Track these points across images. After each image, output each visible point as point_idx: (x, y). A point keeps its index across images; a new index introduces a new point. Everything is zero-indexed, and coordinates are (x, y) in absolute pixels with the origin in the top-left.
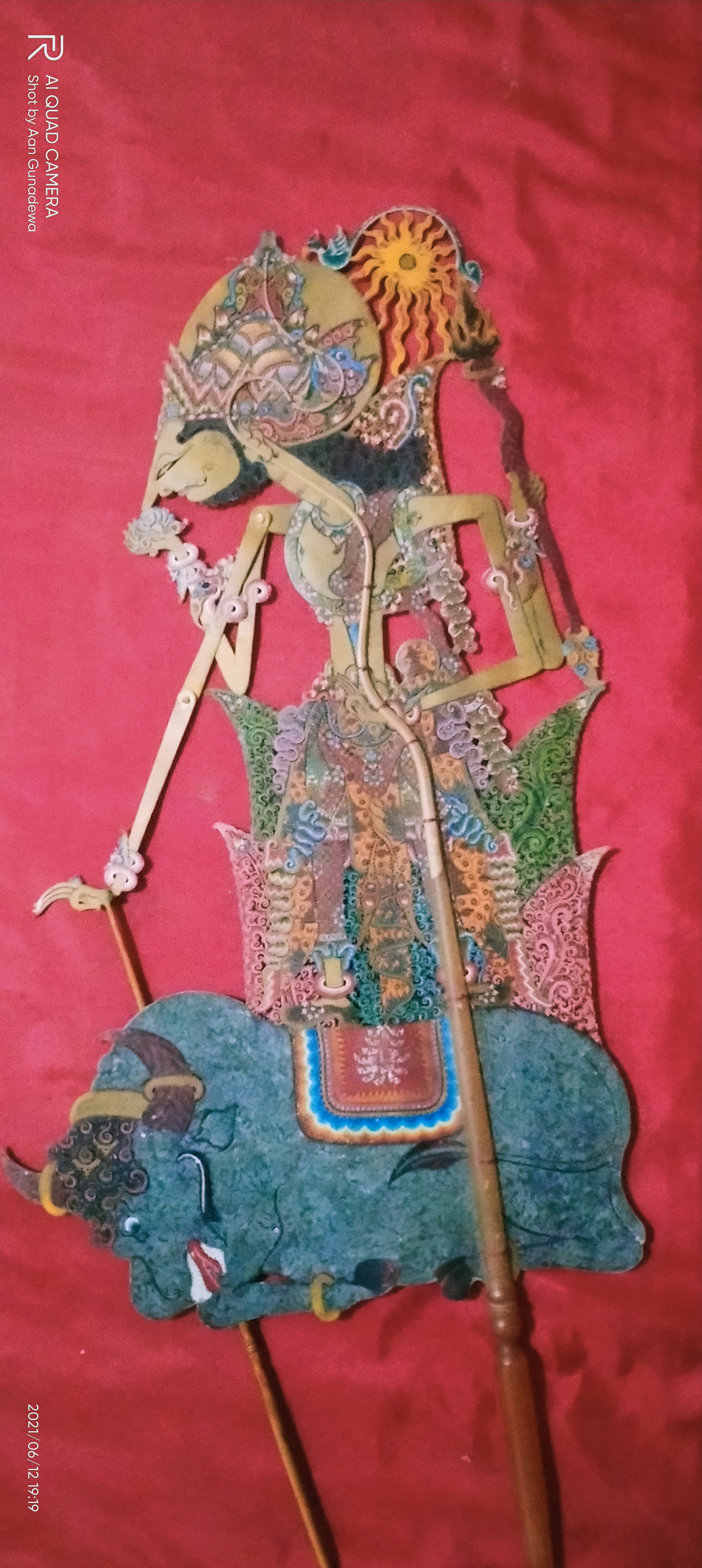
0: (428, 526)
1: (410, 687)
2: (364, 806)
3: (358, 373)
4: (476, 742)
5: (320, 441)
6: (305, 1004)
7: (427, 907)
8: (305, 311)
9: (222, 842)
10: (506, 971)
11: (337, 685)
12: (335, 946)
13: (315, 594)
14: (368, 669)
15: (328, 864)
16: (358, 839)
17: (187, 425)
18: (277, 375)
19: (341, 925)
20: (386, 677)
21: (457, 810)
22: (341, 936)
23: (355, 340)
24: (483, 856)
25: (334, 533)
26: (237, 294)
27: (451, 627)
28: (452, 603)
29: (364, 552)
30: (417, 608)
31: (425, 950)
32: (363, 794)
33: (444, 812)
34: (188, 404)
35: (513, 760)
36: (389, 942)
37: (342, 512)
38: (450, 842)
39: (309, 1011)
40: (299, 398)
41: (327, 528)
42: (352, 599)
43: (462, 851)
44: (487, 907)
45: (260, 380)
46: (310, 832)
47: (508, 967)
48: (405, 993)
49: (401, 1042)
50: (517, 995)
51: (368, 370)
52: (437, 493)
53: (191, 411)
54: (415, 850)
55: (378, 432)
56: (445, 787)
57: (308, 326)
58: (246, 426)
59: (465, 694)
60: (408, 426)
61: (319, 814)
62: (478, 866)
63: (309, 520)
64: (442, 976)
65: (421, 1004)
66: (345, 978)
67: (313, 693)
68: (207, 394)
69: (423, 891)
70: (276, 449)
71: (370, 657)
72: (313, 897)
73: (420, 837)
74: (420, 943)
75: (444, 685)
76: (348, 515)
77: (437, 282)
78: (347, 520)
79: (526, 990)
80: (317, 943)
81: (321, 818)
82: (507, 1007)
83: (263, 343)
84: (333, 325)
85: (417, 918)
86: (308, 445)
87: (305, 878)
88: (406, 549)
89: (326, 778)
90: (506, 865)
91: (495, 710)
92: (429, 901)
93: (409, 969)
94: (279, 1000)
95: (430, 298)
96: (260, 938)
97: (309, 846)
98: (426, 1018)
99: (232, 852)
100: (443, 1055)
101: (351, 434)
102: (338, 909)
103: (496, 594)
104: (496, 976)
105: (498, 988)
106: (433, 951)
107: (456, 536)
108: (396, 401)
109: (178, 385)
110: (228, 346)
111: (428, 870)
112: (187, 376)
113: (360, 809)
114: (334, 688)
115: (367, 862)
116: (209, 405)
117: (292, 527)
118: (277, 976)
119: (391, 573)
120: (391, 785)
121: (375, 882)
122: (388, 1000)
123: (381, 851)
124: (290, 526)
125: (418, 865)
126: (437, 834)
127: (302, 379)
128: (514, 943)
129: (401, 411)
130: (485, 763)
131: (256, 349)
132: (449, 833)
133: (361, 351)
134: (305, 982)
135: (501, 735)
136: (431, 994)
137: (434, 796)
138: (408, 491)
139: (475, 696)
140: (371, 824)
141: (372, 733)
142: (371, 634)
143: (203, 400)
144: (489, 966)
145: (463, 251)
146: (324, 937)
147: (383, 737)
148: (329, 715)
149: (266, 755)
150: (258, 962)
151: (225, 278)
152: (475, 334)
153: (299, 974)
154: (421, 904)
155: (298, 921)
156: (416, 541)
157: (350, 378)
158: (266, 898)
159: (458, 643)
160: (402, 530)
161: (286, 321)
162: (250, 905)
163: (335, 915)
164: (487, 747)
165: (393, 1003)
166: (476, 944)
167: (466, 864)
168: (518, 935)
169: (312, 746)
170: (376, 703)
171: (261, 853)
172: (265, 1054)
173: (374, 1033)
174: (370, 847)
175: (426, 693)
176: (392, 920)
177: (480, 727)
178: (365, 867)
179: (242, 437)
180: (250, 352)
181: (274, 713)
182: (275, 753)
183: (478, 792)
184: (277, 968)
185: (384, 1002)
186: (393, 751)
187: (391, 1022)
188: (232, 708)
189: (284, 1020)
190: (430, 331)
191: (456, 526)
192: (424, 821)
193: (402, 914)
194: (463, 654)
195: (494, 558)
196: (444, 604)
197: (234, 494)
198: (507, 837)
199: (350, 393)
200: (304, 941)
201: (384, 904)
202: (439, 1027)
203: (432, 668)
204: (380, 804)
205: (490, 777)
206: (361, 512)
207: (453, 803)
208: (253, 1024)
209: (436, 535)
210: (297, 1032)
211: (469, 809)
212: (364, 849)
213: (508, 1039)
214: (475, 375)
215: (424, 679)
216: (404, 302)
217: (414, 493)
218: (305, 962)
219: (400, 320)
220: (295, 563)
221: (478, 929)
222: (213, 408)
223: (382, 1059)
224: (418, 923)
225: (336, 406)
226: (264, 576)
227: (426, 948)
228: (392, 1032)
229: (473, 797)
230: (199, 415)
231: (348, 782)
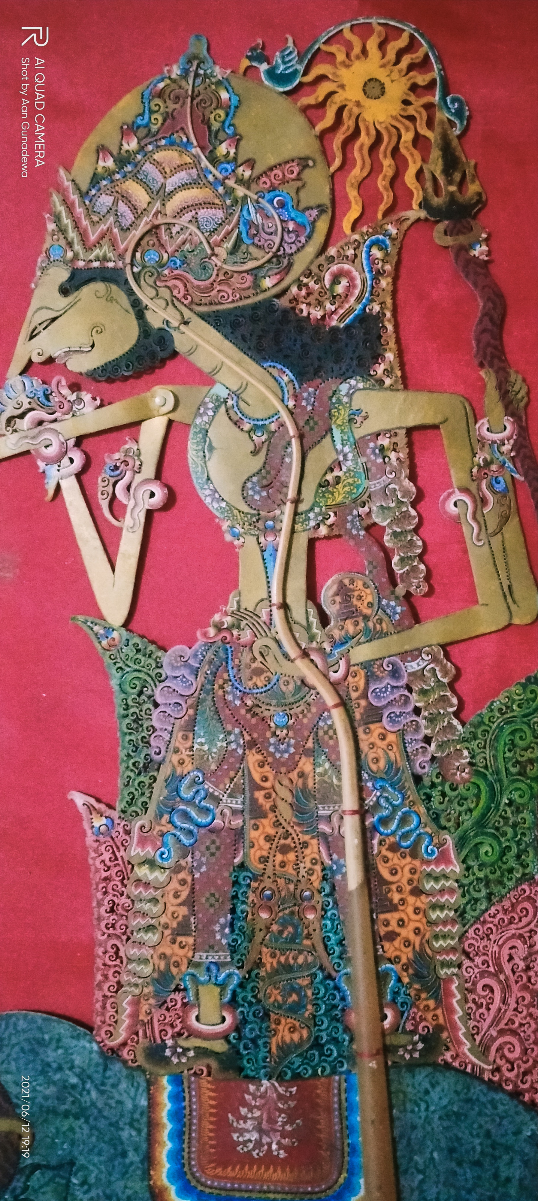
0: (375, 429)
1: (337, 634)
2: (267, 785)
3: (300, 226)
4: (417, 711)
5: (243, 308)
6: (169, 1042)
7: (338, 925)
8: (237, 140)
9: (78, 817)
10: (435, 1017)
11: (243, 623)
12: (213, 968)
13: (223, 505)
14: (285, 606)
15: (213, 860)
16: (256, 827)
17: (75, 273)
18: (195, 220)
19: (224, 942)
20: (307, 618)
21: (387, 799)
22: (224, 956)
23: (299, 184)
24: (417, 863)
25: (255, 428)
26: (151, 112)
27: (395, 559)
28: (398, 530)
29: (290, 455)
30: (354, 532)
31: (332, 983)
32: (267, 768)
33: (370, 801)
34: (78, 247)
35: (464, 740)
36: (288, 968)
37: (264, 400)
38: (375, 842)
39: (174, 1053)
40: (222, 251)
41: (246, 420)
42: (271, 514)
43: (390, 855)
44: (417, 931)
45: (174, 225)
46: (193, 814)
47: (439, 1012)
48: (301, 1038)
49: (292, 1104)
50: (448, 1049)
51: (313, 223)
52: (391, 388)
53: (81, 256)
54: (329, 848)
55: (320, 304)
56: (374, 767)
57: (240, 161)
58: (151, 281)
59: (407, 648)
60: (359, 299)
61: (206, 791)
62: (409, 876)
63: (223, 409)
64: (352, 1018)
65: (321, 1054)
66: (225, 1014)
67: (212, 632)
68: (102, 236)
69: (336, 903)
70: (187, 314)
71: (288, 592)
72: (190, 902)
73: (336, 831)
74: (326, 973)
75: (383, 635)
76: (274, 406)
77: (412, 118)
78: (271, 412)
79: (459, 1043)
80: (190, 963)
81: (209, 796)
82: (435, 1065)
83: (182, 176)
84: (272, 161)
85: (325, 940)
86: (229, 312)
87: (182, 875)
88: (345, 456)
89: (219, 744)
90: (446, 877)
91: (445, 674)
92: (341, 917)
93: (309, 1007)
94: (137, 1034)
95: (400, 137)
96: (118, 949)
97: (190, 833)
98: (325, 1073)
99: (89, 832)
100: (345, 1123)
101: (283, 303)
102: (222, 920)
103: (456, 522)
104: (423, 1024)
105: (423, 1039)
106: (344, 986)
107: (410, 444)
108: (346, 267)
109: (66, 221)
110: (135, 177)
111: (344, 875)
112: (79, 210)
113: (262, 788)
114: (239, 627)
115: (264, 860)
116: (105, 249)
117: (201, 415)
118: (136, 1002)
119: (324, 484)
120: (304, 759)
121: (274, 887)
122: (278, 1046)
123: (284, 846)
124: (198, 414)
125: (331, 868)
126: (359, 829)
127: (229, 227)
128: (449, 980)
129: (352, 280)
130: (427, 740)
131: (171, 183)
132: (375, 829)
133: (307, 198)
134: (172, 1013)
135: (452, 706)
136: (335, 1041)
137: (360, 778)
138: (353, 382)
139: (420, 651)
140: (274, 808)
141: (284, 688)
142: (292, 561)
143: (98, 243)
144: (415, 1010)
145: (445, 81)
146: (201, 956)
147: (297, 697)
148: (230, 662)
149: (145, 707)
150: (113, 981)
151: (139, 89)
152: (453, 188)
153: (165, 1002)
154: (332, 921)
155: (167, 932)
156: (359, 446)
157: (289, 232)
158: (128, 897)
159: (403, 581)
160: (342, 432)
161: (211, 151)
162: (106, 906)
163: (217, 928)
164: (432, 720)
165: (285, 1050)
166: (399, 980)
167: (394, 872)
168: (455, 970)
169: (204, 700)
170: (293, 652)
171: (127, 838)
172: (113, 1103)
173: (258, 1089)
174: (269, 839)
175: (359, 643)
176: (293, 939)
177: (423, 693)
178: (262, 866)
179: (144, 295)
180: (163, 186)
181: (160, 653)
182: (156, 705)
183: (418, 779)
184: (137, 991)
185: (274, 1049)
186: (309, 715)
187: (280, 1078)
188: (105, 643)
189: (141, 1061)
190: (396, 180)
191: (410, 431)
192: (344, 812)
193: (306, 932)
194: (408, 596)
195: (457, 476)
196: (388, 531)
197: (128, 366)
198: (450, 841)
199: (288, 251)
200: (174, 959)
201: (283, 918)
202: (344, 1085)
203: (368, 611)
204: (286, 782)
205: (433, 759)
206: (291, 404)
207: (383, 788)
208: (101, 1061)
209: (385, 442)
210: (156, 1079)
211: (404, 798)
212: (262, 841)
213: (432, 1108)
214: (449, 241)
215: (356, 624)
216: (365, 140)
217: (361, 385)
218: (173, 987)
219: (359, 162)
220: (200, 462)
221: (404, 960)
222: (110, 255)
223: (265, 1125)
224: (326, 946)
225: (267, 266)
226: (158, 476)
227: (333, 979)
228: (281, 1090)
229: (410, 783)
230: (91, 261)
231: (247, 752)
